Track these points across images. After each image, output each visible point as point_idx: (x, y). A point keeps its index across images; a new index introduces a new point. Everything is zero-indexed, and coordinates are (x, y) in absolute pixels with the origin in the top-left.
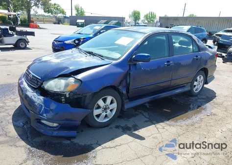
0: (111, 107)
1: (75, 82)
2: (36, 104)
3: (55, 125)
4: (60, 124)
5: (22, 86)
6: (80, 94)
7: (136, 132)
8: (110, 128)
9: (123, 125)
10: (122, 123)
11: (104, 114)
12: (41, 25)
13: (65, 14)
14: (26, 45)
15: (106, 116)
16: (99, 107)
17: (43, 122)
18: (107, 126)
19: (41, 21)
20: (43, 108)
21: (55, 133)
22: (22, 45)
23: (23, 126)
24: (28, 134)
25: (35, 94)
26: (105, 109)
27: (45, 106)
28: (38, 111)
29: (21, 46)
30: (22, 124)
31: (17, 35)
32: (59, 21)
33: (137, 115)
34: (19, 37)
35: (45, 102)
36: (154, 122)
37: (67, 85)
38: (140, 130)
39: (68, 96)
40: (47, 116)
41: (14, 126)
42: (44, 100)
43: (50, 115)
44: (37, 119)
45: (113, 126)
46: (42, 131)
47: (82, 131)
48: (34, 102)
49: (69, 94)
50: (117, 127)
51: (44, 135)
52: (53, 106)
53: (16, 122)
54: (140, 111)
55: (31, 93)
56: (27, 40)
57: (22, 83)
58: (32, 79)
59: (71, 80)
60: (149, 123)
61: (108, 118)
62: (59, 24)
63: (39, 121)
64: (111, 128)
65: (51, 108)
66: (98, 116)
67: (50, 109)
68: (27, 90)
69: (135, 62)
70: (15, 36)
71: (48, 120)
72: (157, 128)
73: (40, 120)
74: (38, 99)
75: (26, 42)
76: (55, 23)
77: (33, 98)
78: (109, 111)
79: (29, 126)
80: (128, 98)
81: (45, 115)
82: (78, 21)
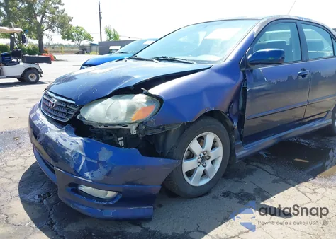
0: (213, 155)
1: (148, 102)
2: (68, 152)
3: (110, 194)
4: (119, 192)
5: (36, 122)
6: (158, 128)
7: (267, 203)
8: (213, 198)
9: (236, 190)
10: (233, 186)
11: (201, 169)
12: (58, 57)
13: (92, 40)
14: (38, 78)
15: (204, 174)
16: (191, 156)
17: (85, 189)
18: (207, 194)
19: (57, 52)
20: (84, 159)
21: (110, 213)
22: (32, 77)
23: (41, 201)
24: (52, 217)
25: (65, 133)
26: (203, 159)
27: (88, 155)
28: (72, 166)
29: (30, 79)
30: (37, 197)
31: (23, 62)
32: (83, 50)
33: (254, 170)
34: (28, 65)
35: (86, 148)
36: (291, 182)
37: (131, 110)
38: (272, 198)
39: (134, 132)
40: (92, 175)
41: (23, 201)
42: (85, 143)
43: (99, 174)
44: (71, 185)
45: (217, 192)
46: (82, 209)
47: (160, 206)
48: (64, 150)
49: (137, 128)
50: (226, 195)
51: (85, 217)
52: (105, 154)
53: (26, 193)
54: (255, 164)
55: (55, 133)
56: (39, 70)
57: (36, 117)
58: (57, 106)
59: (140, 99)
60: (282, 183)
61: (207, 177)
62: (84, 54)
63: (74, 187)
64: (215, 197)
65: (102, 159)
66: (190, 174)
67: (99, 162)
68: (47, 128)
69: (252, 67)
70: (21, 64)
71: (95, 184)
72: (303, 193)
73: (77, 185)
74: (72, 143)
75: (39, 73)
76: (78, 54)
77: (61, 141)
78: (208, 163)
79: (52, 200)
80: (241, 138)
81: (87, 174)
82: (111, 48)
